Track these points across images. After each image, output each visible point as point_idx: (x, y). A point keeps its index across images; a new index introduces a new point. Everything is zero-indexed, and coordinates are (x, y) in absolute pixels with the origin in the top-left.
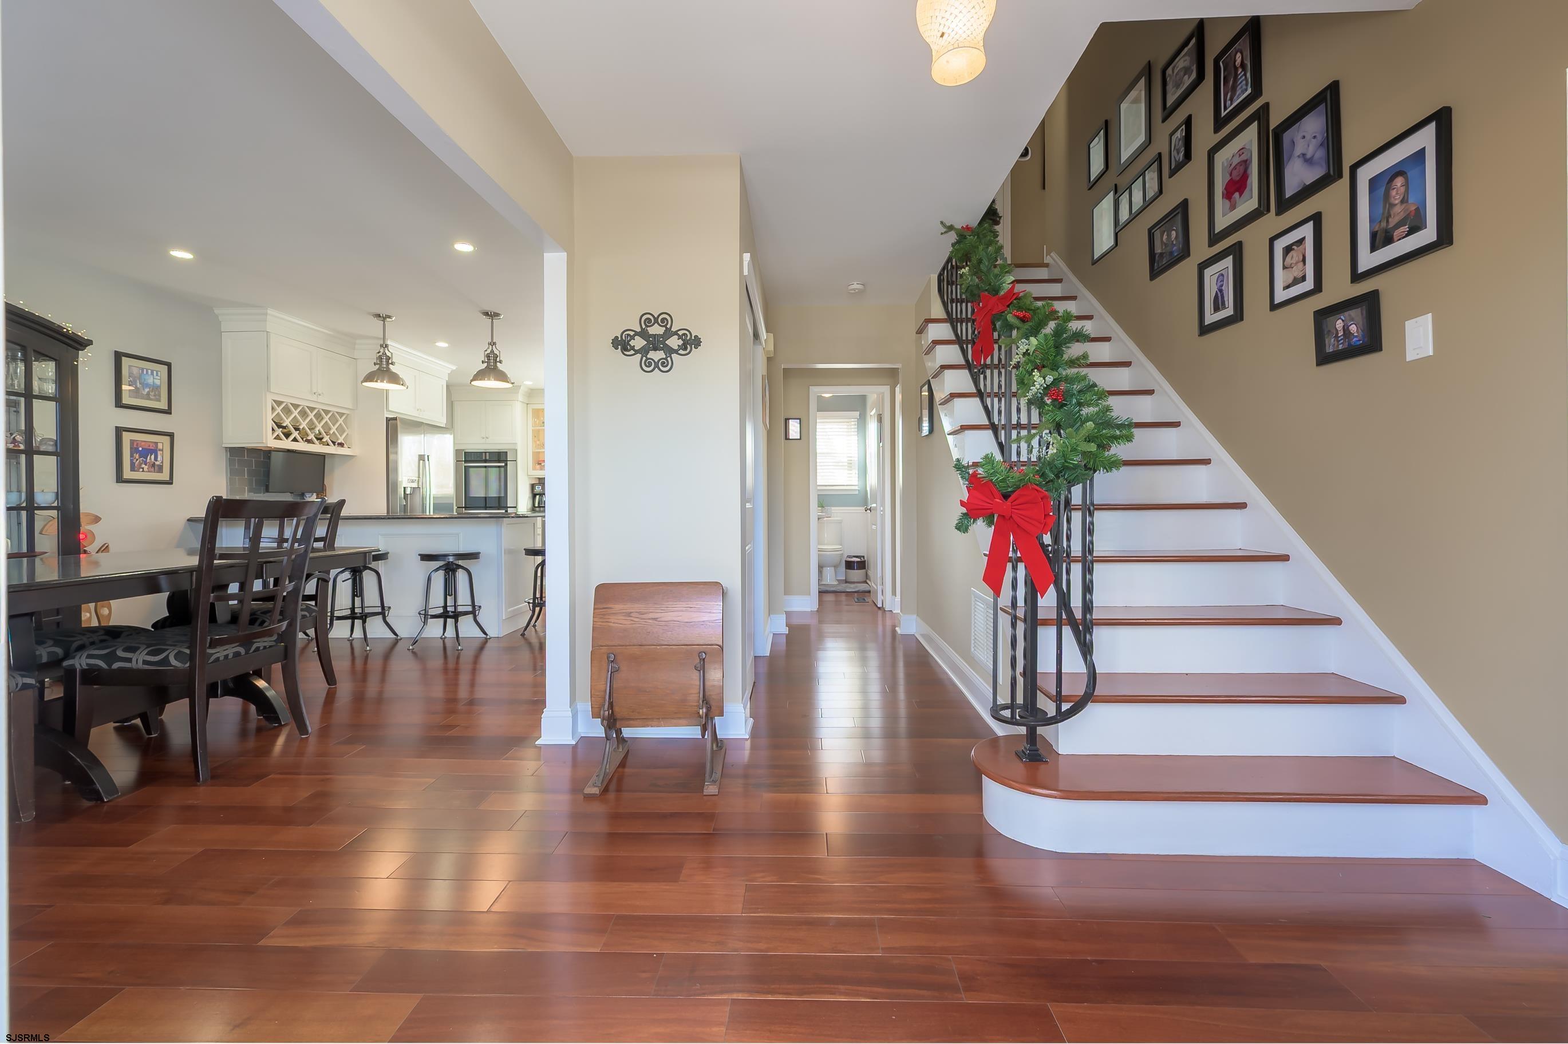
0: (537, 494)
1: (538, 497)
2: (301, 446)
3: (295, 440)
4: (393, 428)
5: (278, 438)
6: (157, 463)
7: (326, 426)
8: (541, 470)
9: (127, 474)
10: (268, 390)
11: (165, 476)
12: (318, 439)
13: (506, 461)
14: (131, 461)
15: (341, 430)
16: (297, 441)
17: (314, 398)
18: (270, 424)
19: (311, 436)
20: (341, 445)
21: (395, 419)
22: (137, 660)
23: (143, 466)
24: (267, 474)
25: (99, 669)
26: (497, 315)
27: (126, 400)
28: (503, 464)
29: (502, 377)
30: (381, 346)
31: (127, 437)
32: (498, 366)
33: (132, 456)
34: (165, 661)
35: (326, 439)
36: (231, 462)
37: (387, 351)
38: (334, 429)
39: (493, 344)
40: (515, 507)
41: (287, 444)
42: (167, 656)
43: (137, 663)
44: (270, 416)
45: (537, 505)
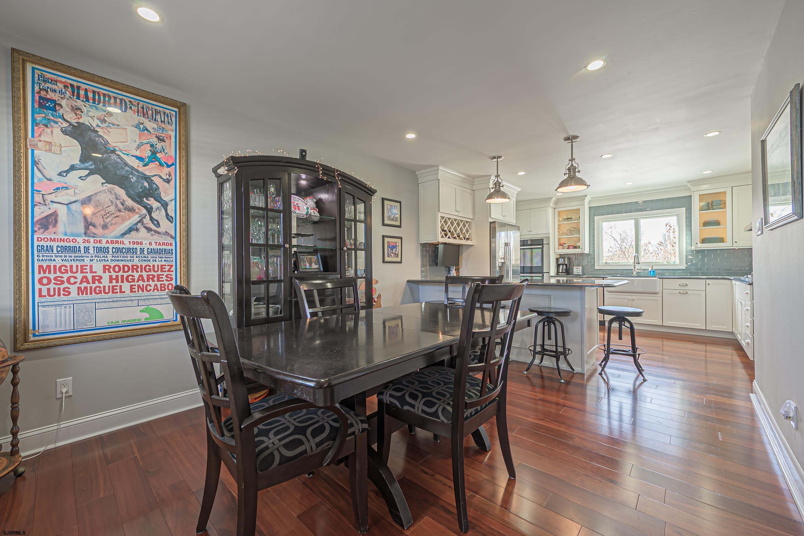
0: (561, 264)
1: (561, 266)
2: (452, 241)
3: (449, 238)
4: (493, 228)
5: (442, 237)
6: (396, 253)
7: (461, 230)
8: (563, 249)
9: (387, 259)
10: (439, 211)
11: (399, 259)
12: (458, 236)
13: (542, 244)
14: (388, 252)
15: (467, 231)
16: (450, 238)
17: (457, 214)
18: (440, 229)
19: (455, 235)
20: (468, 239)
21: (494, 222)
22: (418, 407)
23: (392, 254)
24: (436, 256)
25: (396, 406)
26: (576, 137)
27: (387, 222)
28: (541, 246)
29: (581, 182)
30: (496, 176)
31: (386, 240)
32: (577, 175)
33: (388, 250)
34: (435, 414)
35: (461, 236)
36: (422, 251)
37: (499, 180)
38: (464, 231)
39: (572, 160)
40: (549, 273)
41: (446, 240)
42: (437, 410)
43: (418, 410)
44: (440, 225)
45: (561, 271)
